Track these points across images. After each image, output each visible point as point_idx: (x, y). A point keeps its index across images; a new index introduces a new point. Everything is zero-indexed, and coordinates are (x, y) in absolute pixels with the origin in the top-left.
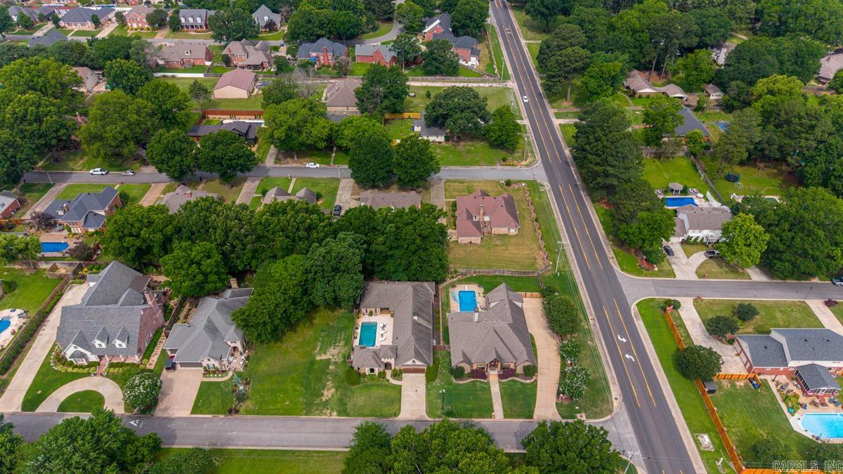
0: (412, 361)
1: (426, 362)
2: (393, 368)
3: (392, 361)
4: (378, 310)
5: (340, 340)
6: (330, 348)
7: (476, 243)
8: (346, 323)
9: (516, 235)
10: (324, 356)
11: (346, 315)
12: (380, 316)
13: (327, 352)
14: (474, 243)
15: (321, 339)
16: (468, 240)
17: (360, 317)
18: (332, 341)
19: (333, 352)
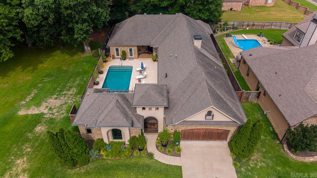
0: (205, 112)
1: (235, 116)
2: (161, 129)
3: (159, 115)
4: (135, 50)
5: (71, 87)
6: (50, 97)
7: (236, 10)
8: (87, 68)
9: (272, 6)
10: (34, 109)
11: (89, 60)
12: (136, 60)
13: (43, 103)
14: (234, 10)
15: (41, 85)
16: (229, 7)
17: (108, 61)
18: (57, 88)
19: (53, 103)
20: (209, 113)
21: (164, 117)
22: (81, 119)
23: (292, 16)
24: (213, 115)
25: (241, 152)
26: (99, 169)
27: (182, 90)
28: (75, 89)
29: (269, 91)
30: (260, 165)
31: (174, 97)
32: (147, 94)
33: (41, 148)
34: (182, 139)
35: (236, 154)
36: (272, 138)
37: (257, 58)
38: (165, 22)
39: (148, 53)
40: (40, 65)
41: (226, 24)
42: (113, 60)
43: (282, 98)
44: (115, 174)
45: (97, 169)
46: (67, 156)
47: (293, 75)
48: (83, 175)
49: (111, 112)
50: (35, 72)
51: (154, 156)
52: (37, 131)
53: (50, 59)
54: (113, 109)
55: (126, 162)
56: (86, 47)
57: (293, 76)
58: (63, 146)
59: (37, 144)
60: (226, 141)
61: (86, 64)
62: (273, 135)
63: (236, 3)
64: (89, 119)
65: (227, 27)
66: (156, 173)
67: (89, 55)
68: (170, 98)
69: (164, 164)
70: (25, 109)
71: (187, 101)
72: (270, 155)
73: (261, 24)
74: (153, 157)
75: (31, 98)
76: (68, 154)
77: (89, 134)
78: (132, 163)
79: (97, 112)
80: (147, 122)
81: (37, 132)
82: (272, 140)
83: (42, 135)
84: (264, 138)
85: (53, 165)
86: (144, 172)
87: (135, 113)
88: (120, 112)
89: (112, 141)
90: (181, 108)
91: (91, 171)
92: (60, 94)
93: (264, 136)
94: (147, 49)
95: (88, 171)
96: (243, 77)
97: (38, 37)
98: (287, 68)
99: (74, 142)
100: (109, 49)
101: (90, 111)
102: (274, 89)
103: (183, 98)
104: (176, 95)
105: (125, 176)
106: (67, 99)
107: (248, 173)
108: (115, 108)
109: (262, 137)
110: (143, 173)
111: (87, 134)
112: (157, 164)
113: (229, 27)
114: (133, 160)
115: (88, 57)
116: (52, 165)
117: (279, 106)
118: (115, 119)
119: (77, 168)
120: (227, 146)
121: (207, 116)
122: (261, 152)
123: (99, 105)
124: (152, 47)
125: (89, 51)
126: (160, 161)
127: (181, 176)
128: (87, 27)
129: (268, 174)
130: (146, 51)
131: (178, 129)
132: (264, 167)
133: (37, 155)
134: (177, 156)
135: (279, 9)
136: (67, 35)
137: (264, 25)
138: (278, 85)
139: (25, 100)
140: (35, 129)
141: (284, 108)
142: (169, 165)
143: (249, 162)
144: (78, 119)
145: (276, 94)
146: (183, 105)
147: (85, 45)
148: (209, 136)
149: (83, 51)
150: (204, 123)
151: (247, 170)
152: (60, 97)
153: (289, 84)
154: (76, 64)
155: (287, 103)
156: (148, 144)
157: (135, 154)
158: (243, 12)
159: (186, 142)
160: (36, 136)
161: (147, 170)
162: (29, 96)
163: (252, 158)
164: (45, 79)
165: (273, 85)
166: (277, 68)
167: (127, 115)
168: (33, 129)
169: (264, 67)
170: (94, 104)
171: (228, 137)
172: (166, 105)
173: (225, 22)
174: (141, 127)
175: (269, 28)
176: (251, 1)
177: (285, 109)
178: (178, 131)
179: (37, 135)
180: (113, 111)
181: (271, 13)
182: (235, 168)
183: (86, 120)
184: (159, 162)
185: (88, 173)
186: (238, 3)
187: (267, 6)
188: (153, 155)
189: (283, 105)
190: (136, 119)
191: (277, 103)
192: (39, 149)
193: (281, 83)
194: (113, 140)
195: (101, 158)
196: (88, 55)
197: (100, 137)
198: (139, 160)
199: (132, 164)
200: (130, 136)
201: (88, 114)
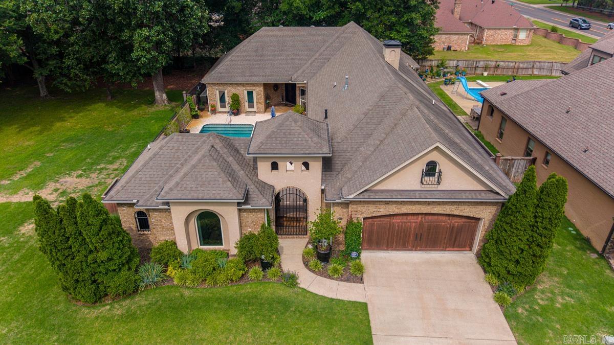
0: (420, 164)
3: (310, 182)
4: (258, 96)
5: (116, 158)
6: (67, 174)
7: (459, 49)
8: (157, 128)
9: (528, 45)
10: (28, 194)
11: (162, 116)
12: (261, 115)
13: (49, 183)
14: (455, 49)
15: (52, 155)
16: (444, 43)
17: (202, 117)
18: (85, 159)
19: (71, 184)
20: (431, 169)
21: (323, 187)
22: (125, 188)
23: (570, 58)
24: (440, 171)
25: (511, 267)
26: (159, 309)
27: (362, 131)
28: (126, 162)
29: (557, 148)
30: (562, 301)
31: (345, 146)
32: (283, 131)
33: (25, 265)
34: (365, 245)
35: (499, 275)
36: (579, 249)
37: (518, 95)
38: (321, 40)
39: (285, 105)
40: (58, 124)
41: (442, 65)
42: (213, 115)
43: (591, 155)
44: (198, 318)
45: (155, 307)
46: (82, 269)
47: (608, 108)
48: (118, 321)
49: (197, 167)
50: (45, 133)
51: (298, 281)
52: (23, 232)
53: (81, 114)
54: (202, 161)
55: (228, 292)
56: (158, 92)
57: (609, 110)
58: (70, 239)
59: (16, 257)
60: (471, 250)
61: (156, 122)
62: (578, 242)
63: (457, 37)
64: (144, 188)
65: (445, 70)
66: (302, 318)
67: (163, 109)
68: (336, 149)
69: (323, 297)
70: (6, 194)
71: (375, 150)
72: (580, 281)
73: (512, 65)
74: (297, 283)
75: (25, 175)
76: (84, 264)
77: (142, 233)
78: (243, 295)
79: (165, 173)
80: (282, 215)
81: (23, 234)
82: (580, 252)
83: (34, 239)
84: (559, 247)
85: (46, 298)
86: (274, 314)
87: (254, 177)
88: (218, 168)
89: (197, 249)
90: (361, 167)
91: (138, 312)
92: (90, 170)
93: (558, 244)
94: (285, 98)
95: (133, 311)
96: (490, 143)
97: (60, 68)
98: (591, 98)
99: (101, 228)
100: (206, 101)
101: (147, 170)
102: (570, 140)
103: (367, 146)
104: (350, 141)
105: (226, 322)
106: (104, 177)
107: (536, 318)
108: (206, 158)
109: (555, 246)
110: (270, 316)
111: (139, 231)
112: (304, 297)
113: (448, 70)
114: (247, 289)
115: (161, 112)
116: (44, 299)
117: (587, 171)
118: (206, 183)
119: (104, 306)
120: (475, 261)
121: (426, 177)
122: (557, 275)
123: (171, 159)
124: (295, 84)
125: (164, 102)
126: (314, 292)
127: (367, 324)
128: (159, 33)
129: (587, 321)
130: (283, 101)
131: (357, 216)
132: (572, 305)
133: (11, 277)
134: (354, 282)
135: (541, 49)
136: (118, 63)
137: (519, 66)
138: (578, 133)
139: (10, 178)
140: (19, 229)
141: (600, 172)
142: (336, 299)
143: (533, 296)
144: (118, 190)
145: (574, 150)
146: (366, 159)
147: (156, 89)
148: (430, 237)
149: (152, 101)
150: (417, 194)
151: (531, 311)
152: (90, 173)
153: (603, 126)
154: (134, 122)
155: (607, 162)
156: (283, 257)
157: (251, 274)
158: (472, 52)
159: (374, 252)
160: (18, 242)
161: (280, 311)
162: (22, 172)
163: (539, 287)
164: (64, 144)
165: (566, 134)
166: (568, 103)
167: (235, 176)
168: (14, 228)
169: (537, 106)
170: (158, 156)
171: (476, 239)
172: (328, 152)
173: (440, 62)
174: (268, 204)
175: (529, 73)
176: (486, 36)
177: (602, 174)
178: (355, 221)
179: (22, 239)
180: (201, 165)
181: (528, 53)
182: (501, 306)
183: (136, 191)
184: (312, 293)
185: (130, 316)
186: (461, 37)
187: (517, 44)
188: (297, 279)
189: (597, 167)
190: (255, 188)
191: (582, 167)
192: (19, 265)
193: (584, 127)
194: (201, 247)
195: (167, 284)
196: (161, 108)
197: (169, 238)
198: (261, 289)
199: (244, 298)
200: (241, 233)
201: (143, 179)
